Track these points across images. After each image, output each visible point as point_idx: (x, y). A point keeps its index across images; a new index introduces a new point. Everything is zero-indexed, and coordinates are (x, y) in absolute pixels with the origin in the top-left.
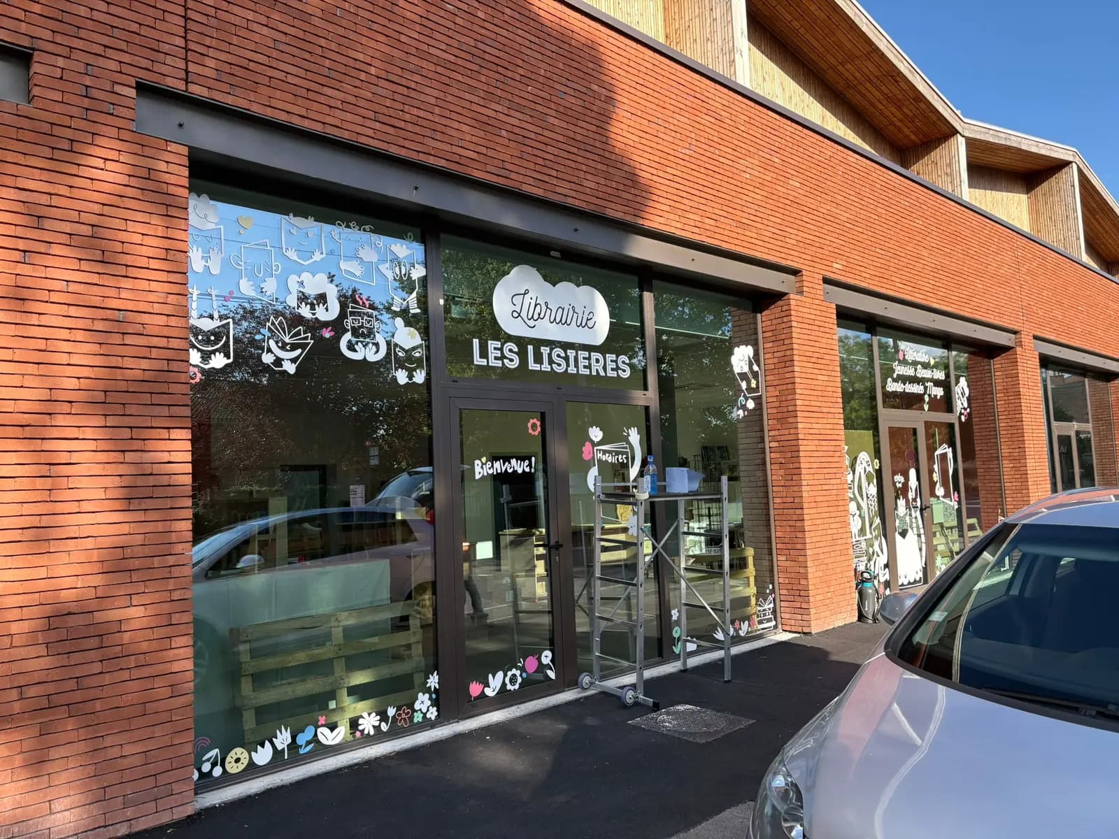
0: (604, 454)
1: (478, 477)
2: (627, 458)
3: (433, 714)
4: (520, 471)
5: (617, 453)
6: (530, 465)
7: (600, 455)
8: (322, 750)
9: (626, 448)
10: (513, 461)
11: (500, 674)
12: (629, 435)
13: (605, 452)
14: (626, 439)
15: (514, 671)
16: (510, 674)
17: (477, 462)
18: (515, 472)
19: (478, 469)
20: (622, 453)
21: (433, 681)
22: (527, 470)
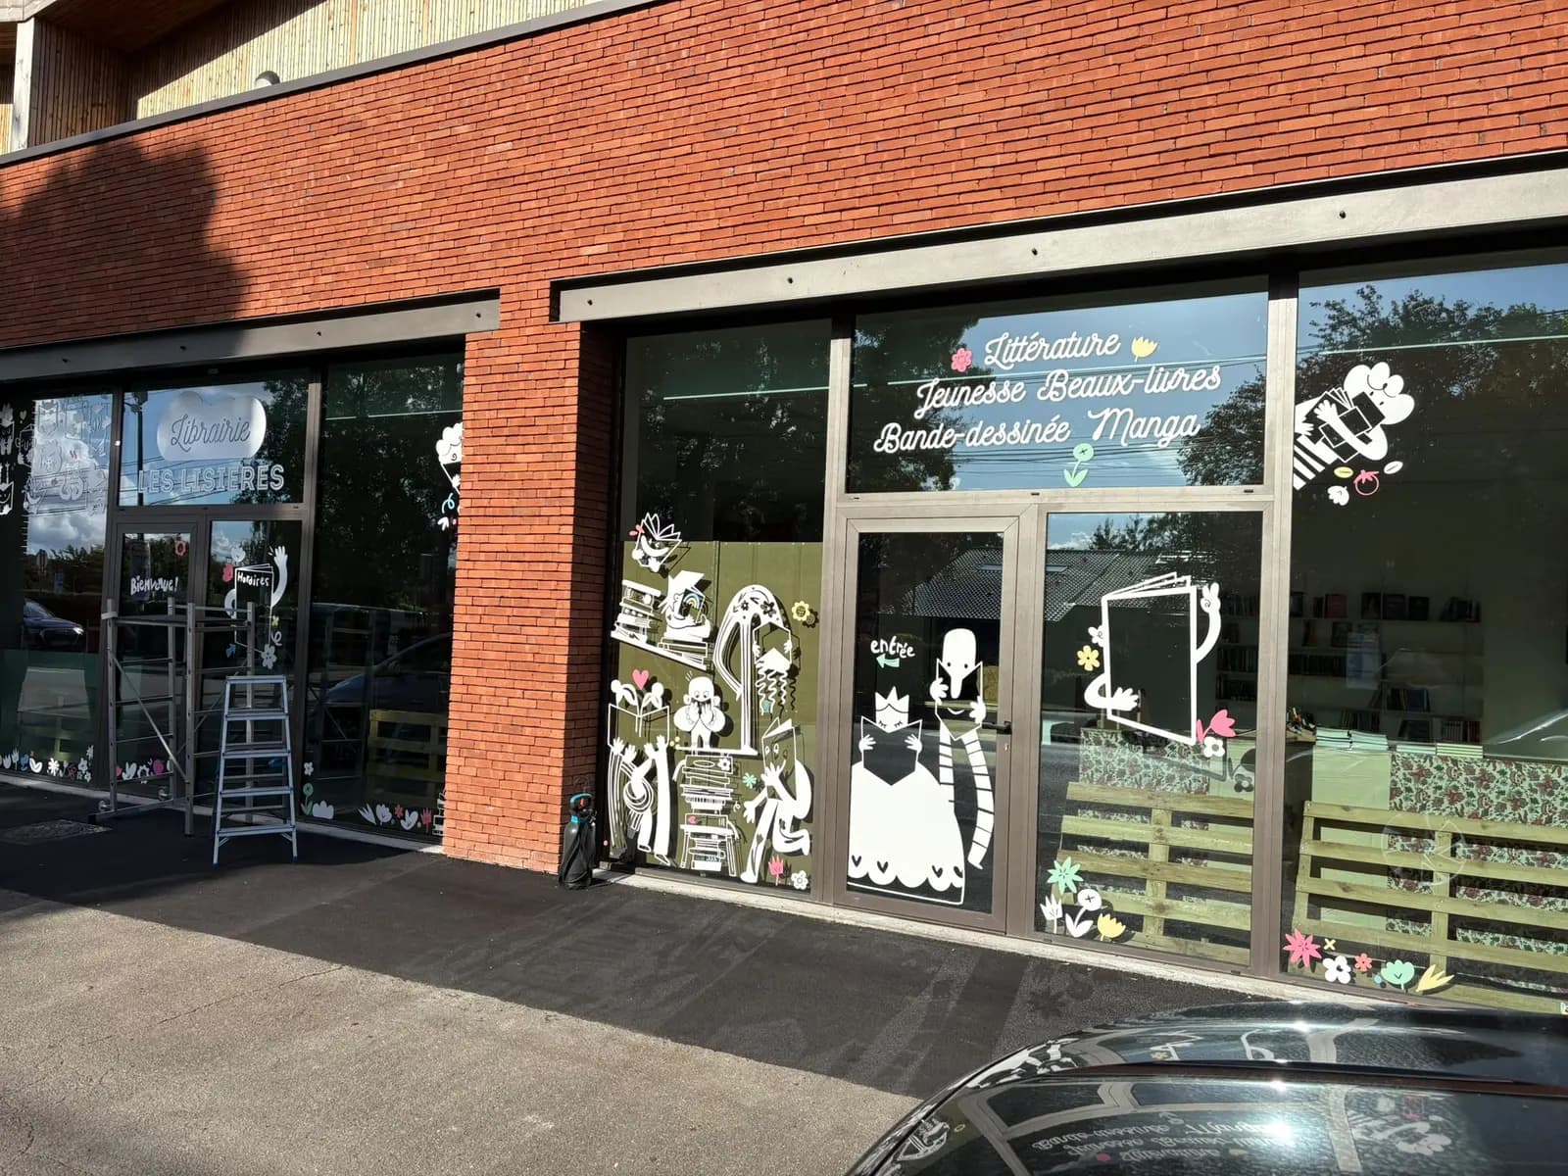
0: (245, 576)
1: (132, 593)
2: (270, 582)
3: (88, 777)
4: (165, 590)
5: (259, 576)
6: (173, 584)
7: (240, 577)
8: (30, 774)
9: (270, 570)
10: (160, 580)
11: (134, 766)
12: (274, 555)
13: (245, 574)
14: (271, 560)
15: (144, 767)
16: (141, 768)
17: (133, 580)
18: (161, 590)
19: (133, 586)
20: (265, 576)
21: (90, 752)
22: (171, 589)
